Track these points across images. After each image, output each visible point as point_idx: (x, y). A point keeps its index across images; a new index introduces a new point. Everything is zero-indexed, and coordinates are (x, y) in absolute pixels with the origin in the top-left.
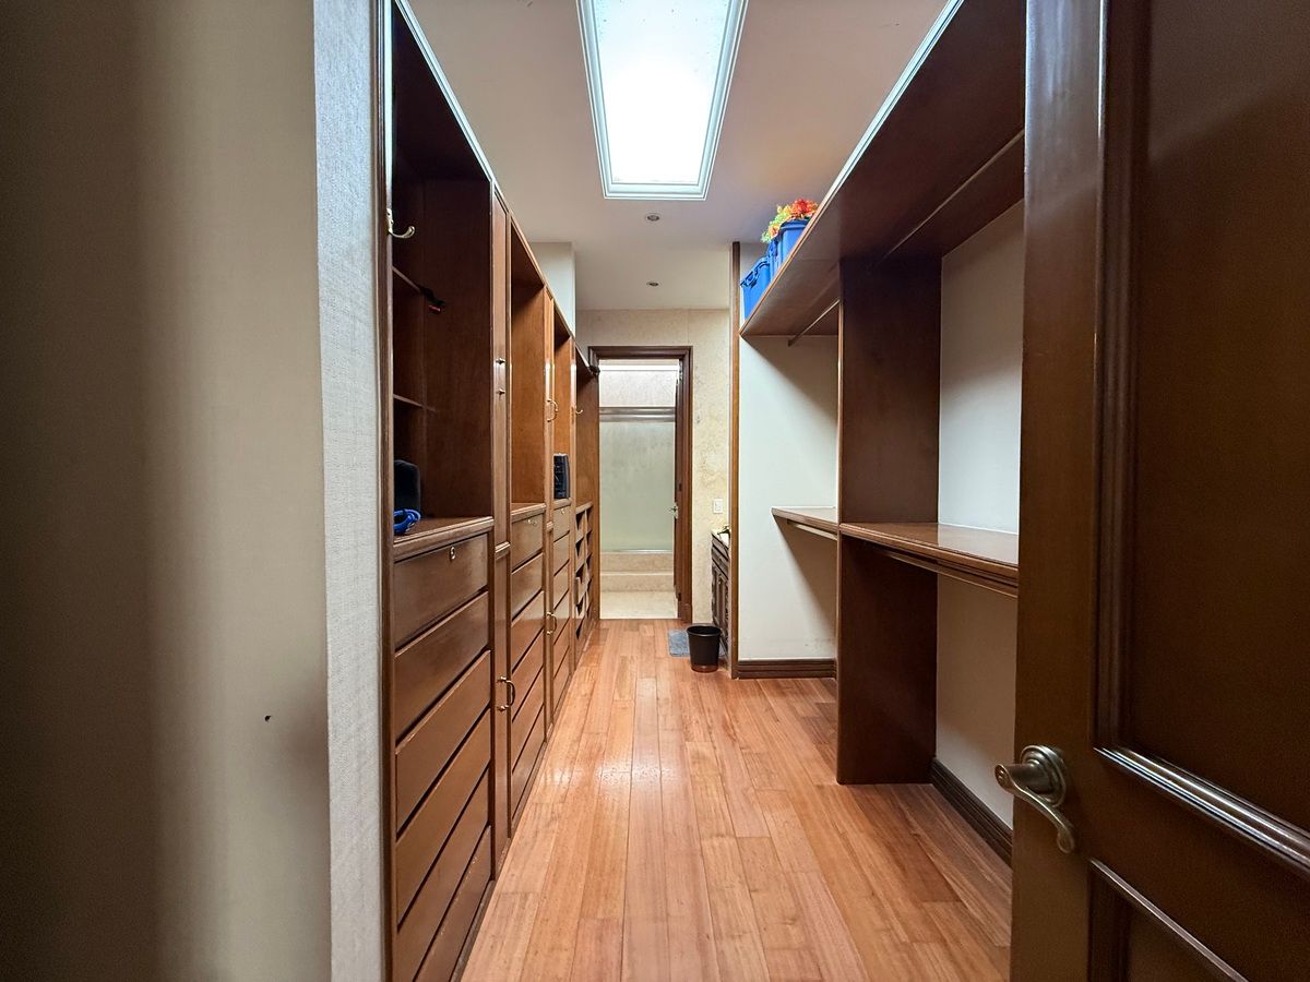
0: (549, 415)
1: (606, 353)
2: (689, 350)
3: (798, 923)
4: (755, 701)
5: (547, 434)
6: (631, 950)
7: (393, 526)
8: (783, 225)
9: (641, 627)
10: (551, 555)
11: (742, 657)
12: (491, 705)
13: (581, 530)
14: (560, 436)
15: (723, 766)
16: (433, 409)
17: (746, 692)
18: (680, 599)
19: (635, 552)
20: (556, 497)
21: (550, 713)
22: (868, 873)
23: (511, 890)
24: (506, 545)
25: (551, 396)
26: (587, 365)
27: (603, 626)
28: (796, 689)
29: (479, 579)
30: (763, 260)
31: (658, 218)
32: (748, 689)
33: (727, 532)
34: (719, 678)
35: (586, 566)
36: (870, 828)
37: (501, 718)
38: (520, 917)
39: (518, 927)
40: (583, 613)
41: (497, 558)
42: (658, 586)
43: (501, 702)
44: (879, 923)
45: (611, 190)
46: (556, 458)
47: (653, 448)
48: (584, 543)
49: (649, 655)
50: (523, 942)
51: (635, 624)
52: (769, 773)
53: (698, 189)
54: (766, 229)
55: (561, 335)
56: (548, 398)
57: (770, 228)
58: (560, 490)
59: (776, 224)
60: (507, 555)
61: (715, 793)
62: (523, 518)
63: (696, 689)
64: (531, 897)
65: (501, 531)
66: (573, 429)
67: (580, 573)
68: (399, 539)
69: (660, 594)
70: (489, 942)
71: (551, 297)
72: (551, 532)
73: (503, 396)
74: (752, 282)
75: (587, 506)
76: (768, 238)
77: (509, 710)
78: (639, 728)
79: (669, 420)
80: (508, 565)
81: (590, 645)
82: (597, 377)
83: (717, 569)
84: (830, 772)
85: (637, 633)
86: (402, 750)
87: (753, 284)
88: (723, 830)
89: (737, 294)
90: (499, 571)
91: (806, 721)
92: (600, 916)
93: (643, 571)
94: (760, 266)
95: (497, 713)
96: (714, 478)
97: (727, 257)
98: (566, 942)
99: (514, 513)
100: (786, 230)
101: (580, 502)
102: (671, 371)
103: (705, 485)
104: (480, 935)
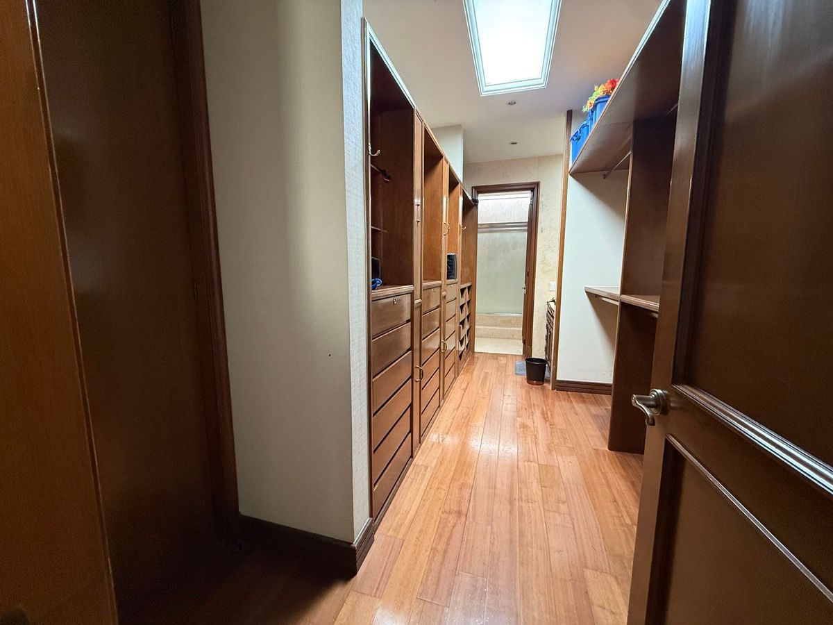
0: (445, 231)
1: (483, 190)
2: (538, 184)
3: (566, 503)
4: (566, 405)
5: (443, 242)
6: (475, 496)
7: (371, 286)
8: (597, 100)
9: (499, 358)
10: (445, 310)
11: (558, 378)
12: (412, 377)
13: (464, 299)
14: (451, 243)
15: (537, 431)
16: (385, 231)
17: (559, 397)
18: (524, 344)
19: (500, 315)
20: (448, 279)
21: (442, 393)
22: (615, 492)
23: (420, 464)
24: (420, 300)
25: (446, 221)
26: (470, 198)
27: (476, 355)
28: (593, 400)
29: (407, 316)
30: (585, 123)
31: (515, 103)
32: (561, 397)
33: (554, 301)
34: (543, 389)
35: (466, 320)
36: (623, 473)
37: (416, 386)
38: (424, 475)
39: (423, 478)
40: (464, 346)
41: (415, 306)
42: (513, 336)
43: (416, 377)
44: (614, 513)
45: (485, 90)
46: (449, 256)
47: (514, 248)
48: (465, 307)
49: (502, 373)
50: (425, 482)
51: (496, 356)
52: (565, 439)
53: (541, 81)
54: (586, 103)
55: (453, 183)
56: (444, 222)
57: (588, 102)
58: (451, 274)
59: (592, 100)
60: (420, 306)
61: (530, 443)
62: (429, 288)
63: (528, 393)
64: (429, 468)
65: (417, 293)
66: (460, 238)
67: (462, 323)
68: (373, 291)
69: (514, 341)
70: (410, 480)
71: (447, 162)
72: (445, 297)
73: (419, 223)
74: (577, 138)
75: (469, 284)
76: (587, 108)
77: (420, 381)
78: (491, 408)
79: (524, 230)
80: (421, 310)
81: (467, 365)
82: (477, 206)
83: (549, 326)
84: (605, 444)
85: (495, 361)
86: (375, 381)
87: (579, 139)
88: (532, 459)
89: (568, 146)
90: (417, 313)
91: (596, 417)
92: (461, 481)
93: (504, 326)
94: (583, 127)
95: (414, 382)
96: (550, 268)
97: (564, 119)
98: (444, 487)
99: (424, 284)
100: (598, 103)
101: (462, 282)
102: (525, 198)
103: (544, 272)
104: (406, 478)
